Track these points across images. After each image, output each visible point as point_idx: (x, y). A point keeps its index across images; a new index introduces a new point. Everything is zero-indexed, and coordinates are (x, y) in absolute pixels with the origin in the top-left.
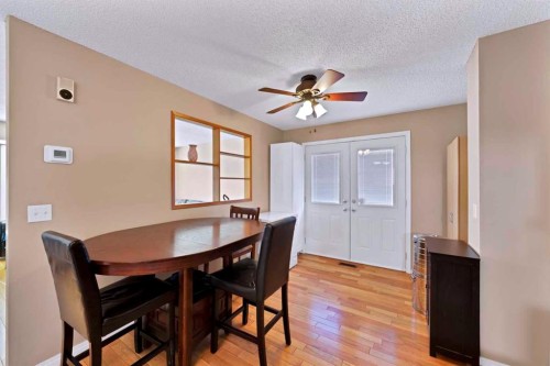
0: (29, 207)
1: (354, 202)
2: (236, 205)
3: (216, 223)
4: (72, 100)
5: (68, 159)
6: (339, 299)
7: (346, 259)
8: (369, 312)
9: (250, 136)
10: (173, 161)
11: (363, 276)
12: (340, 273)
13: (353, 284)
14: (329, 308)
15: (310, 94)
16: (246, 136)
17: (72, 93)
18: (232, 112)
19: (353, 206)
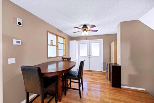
0: (9, 59)
1: (91, 56)
2: (63, 57)
3: (57, 62)
4: (21, 25)
5: (20, 44)
6: (90, 79)
7: (88, 70)
8: (97, 81)
9: (65, 38)
10: (47, 45)
11: (94, 73)
12: (88, 73)
13: (92, 75)
14: (89, 81)
15: (86, 29)
16: (64, 38)
17: (21, 23)
18: (61, 32)
19: (90, 57)
